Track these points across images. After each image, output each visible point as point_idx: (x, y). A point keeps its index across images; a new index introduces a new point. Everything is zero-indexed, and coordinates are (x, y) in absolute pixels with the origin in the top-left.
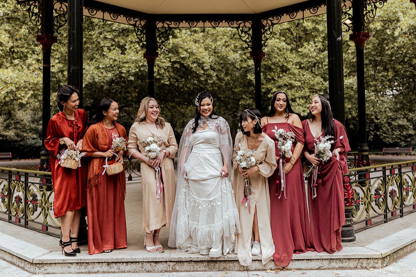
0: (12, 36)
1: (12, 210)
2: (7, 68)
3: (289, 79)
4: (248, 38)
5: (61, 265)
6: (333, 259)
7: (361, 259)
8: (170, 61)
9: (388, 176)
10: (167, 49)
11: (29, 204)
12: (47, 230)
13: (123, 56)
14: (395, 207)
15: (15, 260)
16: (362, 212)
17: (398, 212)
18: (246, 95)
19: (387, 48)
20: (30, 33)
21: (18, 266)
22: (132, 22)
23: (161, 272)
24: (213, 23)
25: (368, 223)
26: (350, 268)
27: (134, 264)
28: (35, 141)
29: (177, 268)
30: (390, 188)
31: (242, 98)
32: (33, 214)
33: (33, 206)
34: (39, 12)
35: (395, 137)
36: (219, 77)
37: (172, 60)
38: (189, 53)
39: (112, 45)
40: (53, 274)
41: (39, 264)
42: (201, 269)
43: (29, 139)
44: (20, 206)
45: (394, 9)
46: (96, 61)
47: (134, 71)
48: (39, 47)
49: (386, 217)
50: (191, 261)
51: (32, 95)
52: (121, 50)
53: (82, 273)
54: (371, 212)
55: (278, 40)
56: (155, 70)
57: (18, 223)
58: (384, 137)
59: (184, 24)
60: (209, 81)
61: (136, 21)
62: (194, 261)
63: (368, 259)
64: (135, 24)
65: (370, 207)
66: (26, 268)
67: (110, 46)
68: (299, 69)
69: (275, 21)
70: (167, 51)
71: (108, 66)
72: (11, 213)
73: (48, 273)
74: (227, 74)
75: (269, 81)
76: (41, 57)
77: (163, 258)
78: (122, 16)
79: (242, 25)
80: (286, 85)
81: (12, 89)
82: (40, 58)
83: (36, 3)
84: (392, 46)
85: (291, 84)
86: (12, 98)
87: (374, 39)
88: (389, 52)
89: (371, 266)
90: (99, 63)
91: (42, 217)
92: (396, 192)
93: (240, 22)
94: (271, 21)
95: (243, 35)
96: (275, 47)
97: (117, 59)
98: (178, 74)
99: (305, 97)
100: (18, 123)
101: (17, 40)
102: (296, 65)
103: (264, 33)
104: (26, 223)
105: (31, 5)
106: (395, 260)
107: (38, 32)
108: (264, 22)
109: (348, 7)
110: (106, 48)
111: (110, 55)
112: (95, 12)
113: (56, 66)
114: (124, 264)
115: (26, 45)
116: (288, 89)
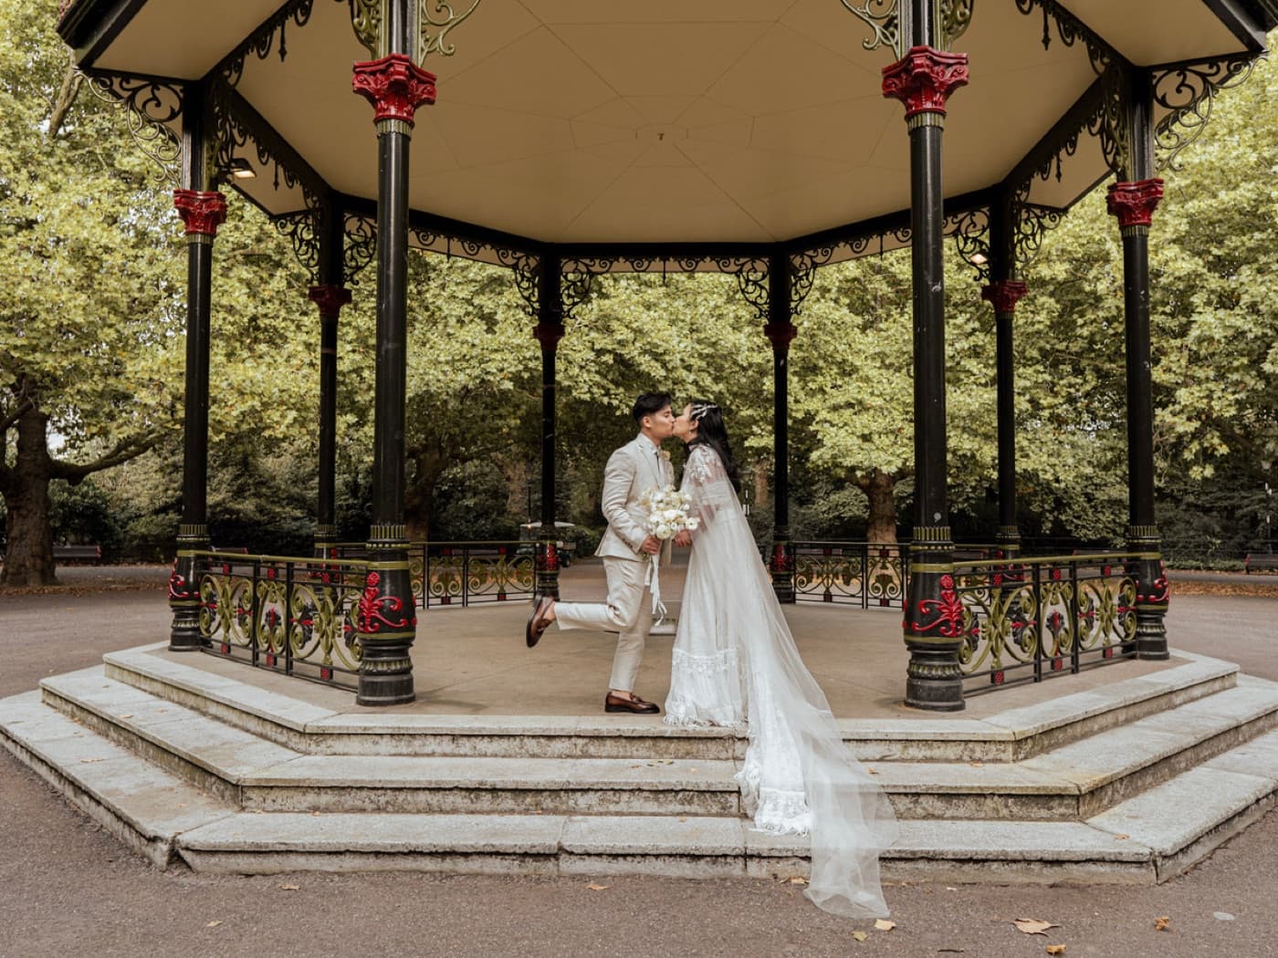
0: (253, 294)
1: (260, 640)
2: (244, 361)
3: (856, 391)
4: (760, 296)
5: (360, 738)
6: (912, 741)
7: (971, 741)
8: (593, 349)
9: (1045, 584)
10: (586, 323)
11: (296, 627)
12: (331, 677)
13: (490, 336)
14: (1058, 650)
15: (268, 730)
16: (984, 656)
17: (1067, 662)
18: (759, 426)
19: (1080, 321)
20: (290, 286)
21: (275, 741)
22: (510, 261)
23: (560, 757)
24: (683, 263)
25: (997, 679)
26: (948, 761)
27: (506, 740)
28: (298, 524)
29: (592, 750)
30: (1048, 611)
31: (753, 434)
32: (302, 648)
33: (304, 629)
34: (314, 238)
35: (1101, 526)
36: (700, 387)
37: (597, 347)
38: (633, 330)
39: (468, 314)
40: (344, 754)
41: (317, 734)
42: (640, 753)
43: (285, 518)
44: (277, 632)
45: (1097, 233)
46: (431, 348)
47: (513, 369)
48: (312, 318)
49: (1037, 668)
50: (620, 737)
51: (295, 419)
52: (487, 324)
53: (400, 755)
54: (1004, 656)
55: (832, 304)
56: (557, 368)
57: (272, 664)
58: (1077, 526)
59: (621, 264)
60: (678, 394)
61: (519, 259)
62: (626, 738)
63: (985, 742)
64: (517, 264)
65: (1001, 645)
66: (291, 744)
67: (462, 314)
68: (880, 368)
69: (820, 259)
70: (586, 326)
71: (457, 358)
72: (258, 646)
73: (335, 754)
74: (717, 380)
75: (812, 393)
76: (316, 338)
77: (563, 729)
78: (488, 247)
79: (748, 266)
80: (850, 405)
81: (253, 406)
82: (312, 341)
83: (307, 218)
84: (1093, 317)
85: (860, 402)
86: (253, 425)
87: (1052, 301)
88: (1085, 332)
89: (991, 756)
90: (437, 352)
91: (321, 652)
92: (1062, 618)
93: (742, 260)
94: (811, 257)
95: (751, 288)
96: (827, 318)
97: (477, 342)
98: (610, 377)
99: (892, 432)
100: (263, 483)
101: (263, 302)
102: (874, 359)
103: (795, 284)
104: (289, 665)
105: (297, 224)
106: (1045, 750)
107: (312, 279)
108: (797, 261)
109: (979, 227)
110: (455, 320)
111: (463, 334)
112: (431, 237)
113: (347, 358)
114: (486, 740)
115: (283, 313)
116: (855, 414)
